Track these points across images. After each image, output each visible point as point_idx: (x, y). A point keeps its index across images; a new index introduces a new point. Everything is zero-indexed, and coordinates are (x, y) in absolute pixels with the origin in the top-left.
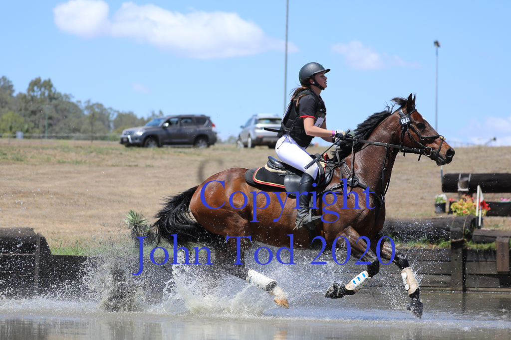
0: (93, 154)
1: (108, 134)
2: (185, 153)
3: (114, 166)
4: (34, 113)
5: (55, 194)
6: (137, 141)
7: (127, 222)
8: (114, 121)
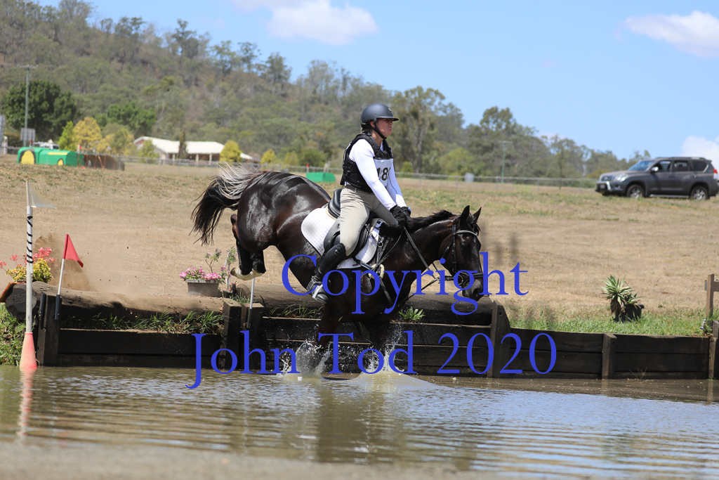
0: (563, 204)
1: (579, 180)
2: (678, 205)
3: (589, 219)
4: (487, 149)
5: (515, 252)
6: (617, 189)
7: (606, 290)
8: (588, 163)
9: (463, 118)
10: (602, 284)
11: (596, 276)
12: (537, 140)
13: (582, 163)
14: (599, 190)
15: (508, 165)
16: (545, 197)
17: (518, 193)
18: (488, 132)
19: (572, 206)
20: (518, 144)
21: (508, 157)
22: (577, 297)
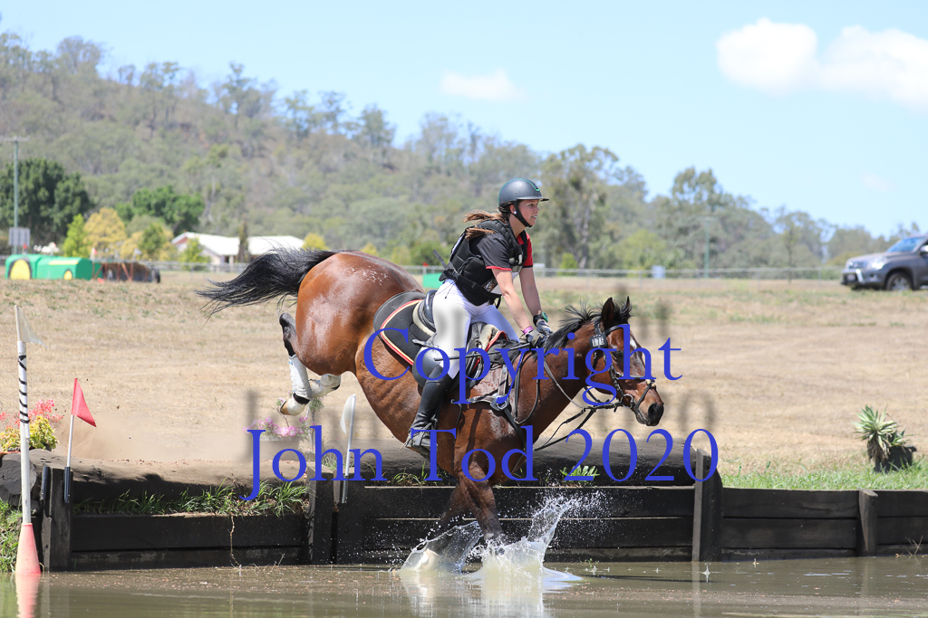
0: (794, 305)
1: (819, 269)
3: (833, 326)
4: (683, 231)
5: (727, 377)
6: (874, 279)
7: (860, 427)
8: (830, 244)
9: (647, 187)
10: (854, 418)
11: (846, 407)
12: (753, 213)
13: (820, 244)
14: (846, 282)
15: (713, 253)
16: (768, 296)
17: (729, 291)
18: (682, 206)
19: (808, 307)
20: (728, 221)
21: (713, 240)
22: (819, 439)
